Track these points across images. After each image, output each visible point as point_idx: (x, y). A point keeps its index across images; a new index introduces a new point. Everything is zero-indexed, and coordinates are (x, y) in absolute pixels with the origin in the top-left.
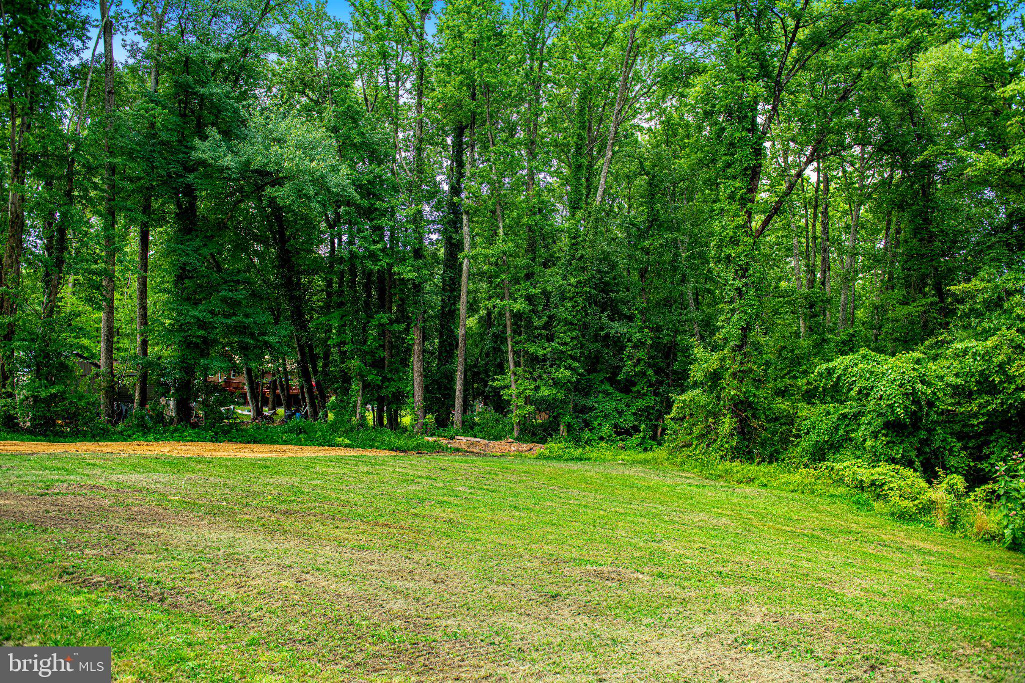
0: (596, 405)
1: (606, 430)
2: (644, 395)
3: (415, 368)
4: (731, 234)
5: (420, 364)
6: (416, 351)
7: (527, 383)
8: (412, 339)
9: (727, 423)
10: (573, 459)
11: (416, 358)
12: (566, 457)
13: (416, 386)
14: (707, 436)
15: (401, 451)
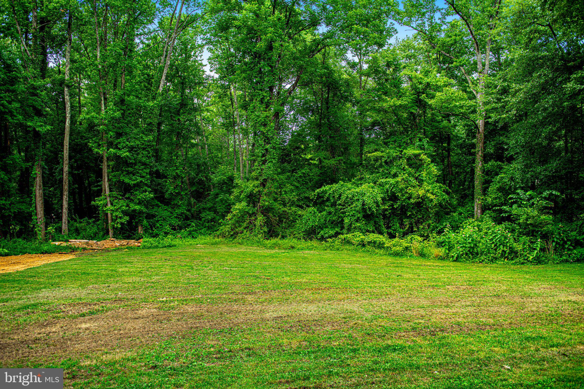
0: (156, 213)
1: (168, 228)
2: (180, 206)
3: (38, 194)
4: (263, 120)
5: (41, 191)
6: (38, 182)
7: (122, 202)
8: (36, 174)
9: (260, 219)
10: (165, 247)
11: (38, 187)
12: (160, 245)
13: (38, 207)
14: (250, 228)
15: (48, 253)
